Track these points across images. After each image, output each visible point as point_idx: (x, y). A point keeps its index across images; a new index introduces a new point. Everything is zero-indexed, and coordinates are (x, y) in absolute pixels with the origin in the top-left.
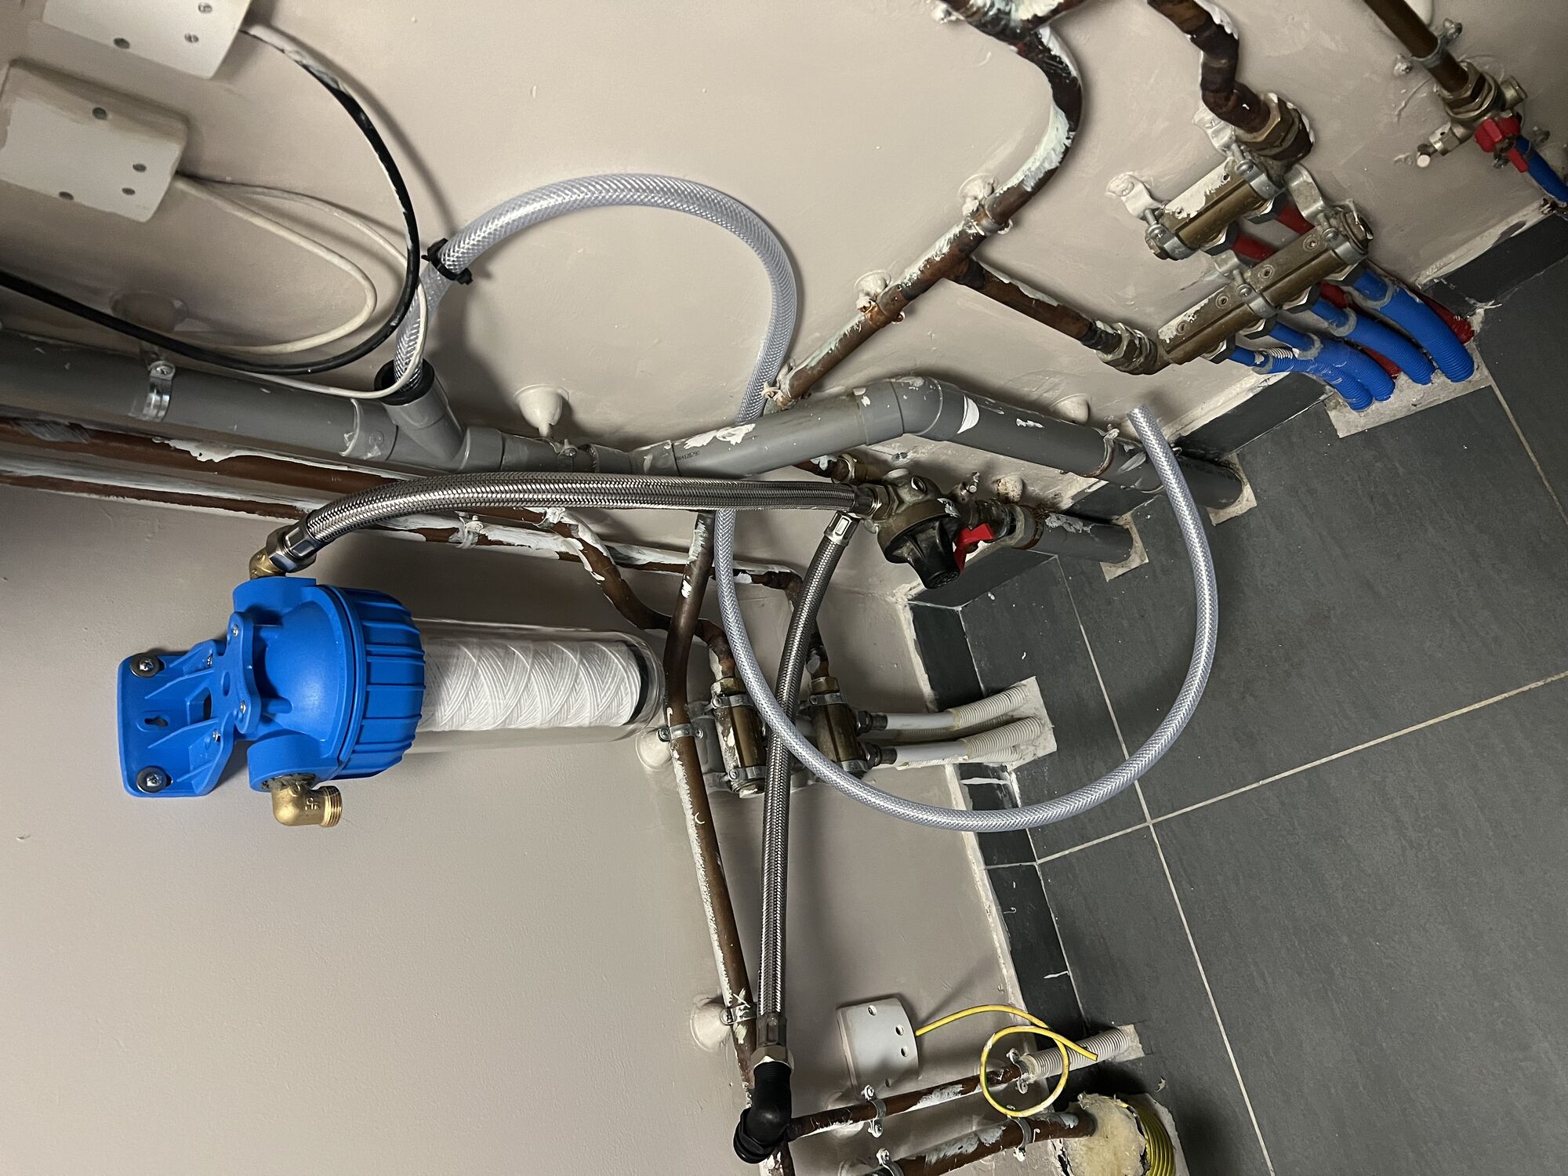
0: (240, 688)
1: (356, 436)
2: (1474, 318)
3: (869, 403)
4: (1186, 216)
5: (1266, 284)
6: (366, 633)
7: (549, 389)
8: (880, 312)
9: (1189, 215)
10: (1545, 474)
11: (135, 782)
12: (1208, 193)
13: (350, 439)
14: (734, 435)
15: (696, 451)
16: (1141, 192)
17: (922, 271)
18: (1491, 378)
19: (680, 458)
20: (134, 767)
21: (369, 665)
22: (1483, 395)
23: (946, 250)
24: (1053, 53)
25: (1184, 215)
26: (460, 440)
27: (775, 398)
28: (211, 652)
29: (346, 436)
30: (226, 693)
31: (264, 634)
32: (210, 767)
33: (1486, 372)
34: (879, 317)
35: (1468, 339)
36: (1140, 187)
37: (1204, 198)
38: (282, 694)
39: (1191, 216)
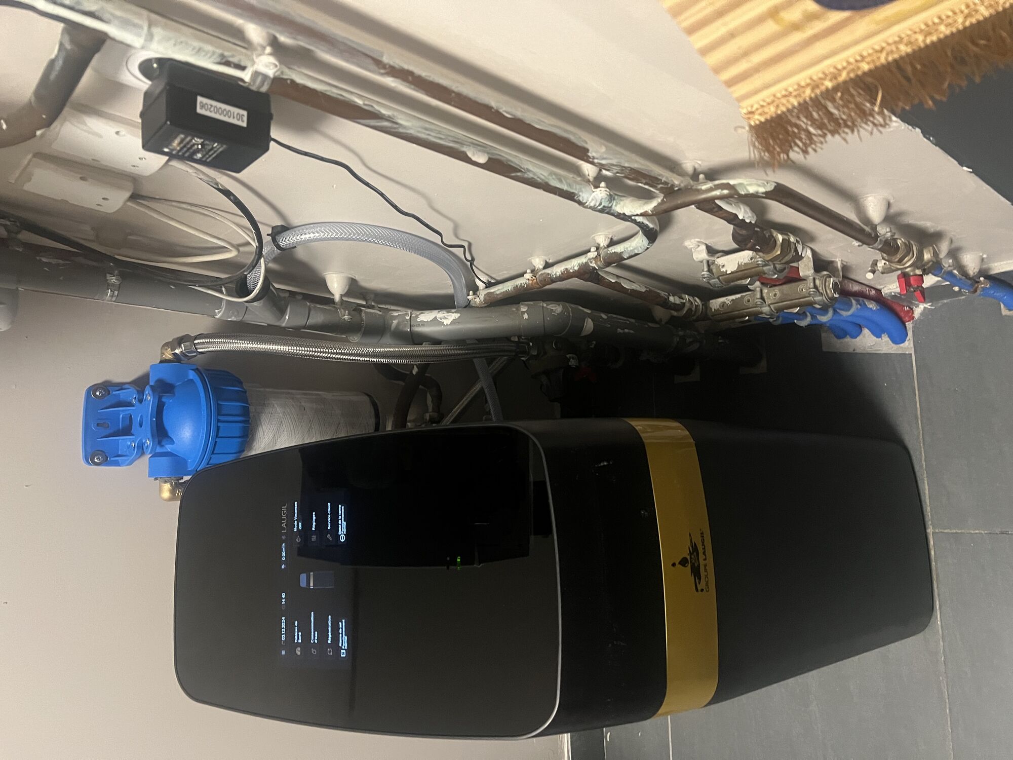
0: (147, 428)
1: (222, 311)
2: (917, 309)
3: (527, 318)
4: (725, 271)
5: (773, 302)
6: (219, 409)
7: (343, 275)
8: (537, 283)
9: (726, 271)
10: (921, 417)
11: (89, 458)
12: (740, 263)
13: (219, 312)
14: (447, 318)
15: (423, 324)
16: (703, 250)
17: (562, 273)
18: (913, 349)
19: (413, 326)
20: (89, 450)
21: (218, 428)
22: (905, 357)
23: (576, 268)
24: (638, 221)
25: (724, 270)
26: (282, 312)
27: (475, 300)
28: (135, 396)
29: (216, 311)
30: (141, 426)
31: (164, 400)
32: (129, 459)
33: (912, 345)
34: (536, 285)
35: (909, 321)
36: (704, 247)
37: (737, 265)
38: (170, 434)
39: (728, 273)
